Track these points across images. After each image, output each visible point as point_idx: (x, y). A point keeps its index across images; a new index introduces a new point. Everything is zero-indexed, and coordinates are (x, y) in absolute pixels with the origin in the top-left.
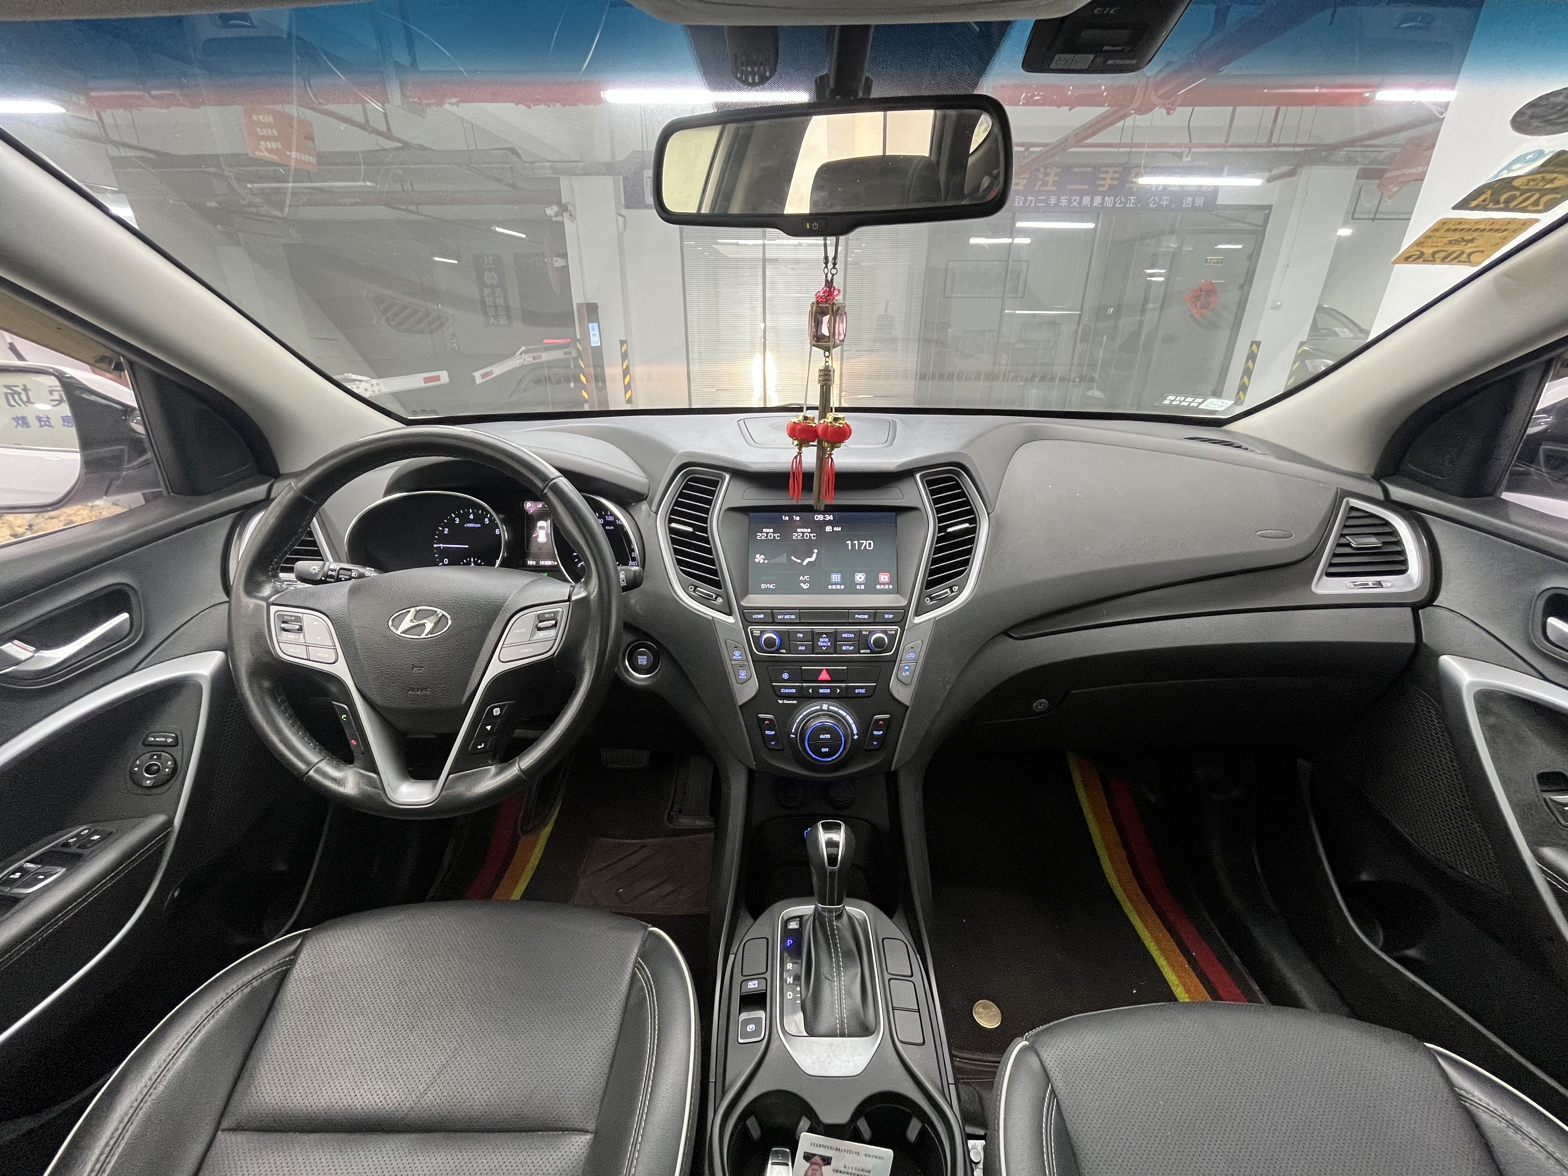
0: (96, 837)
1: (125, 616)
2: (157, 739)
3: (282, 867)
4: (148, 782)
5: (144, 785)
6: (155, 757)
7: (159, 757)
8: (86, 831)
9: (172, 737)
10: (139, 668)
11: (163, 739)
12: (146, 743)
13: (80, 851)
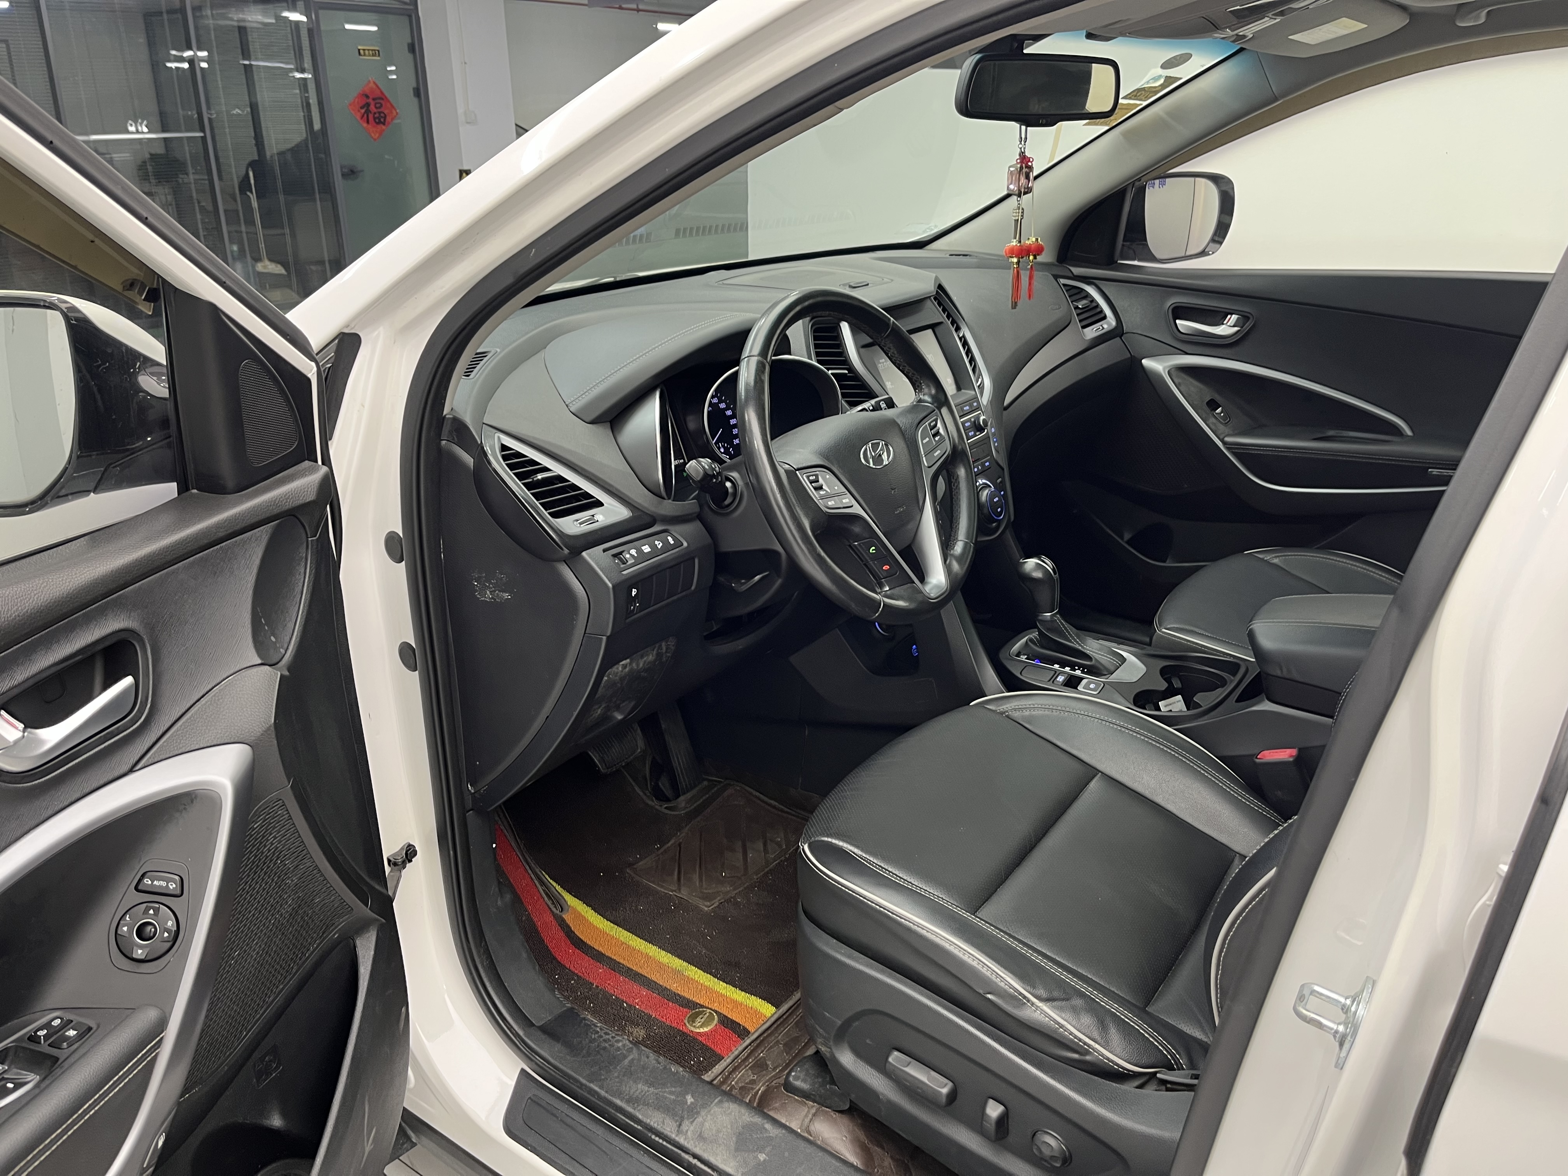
0: (72, 1033)
1: (128, 680)
2: (155, 883)
3: (276, 1121)
4: (140, 951)
5: (134, 956)
6: (151, 912)
7: (157, 911)
8: (59, 1021)
9: (175, 882)
10: (137, 768)
11: (164, 884)
12: (140, 887)
13: (54, 1052)
